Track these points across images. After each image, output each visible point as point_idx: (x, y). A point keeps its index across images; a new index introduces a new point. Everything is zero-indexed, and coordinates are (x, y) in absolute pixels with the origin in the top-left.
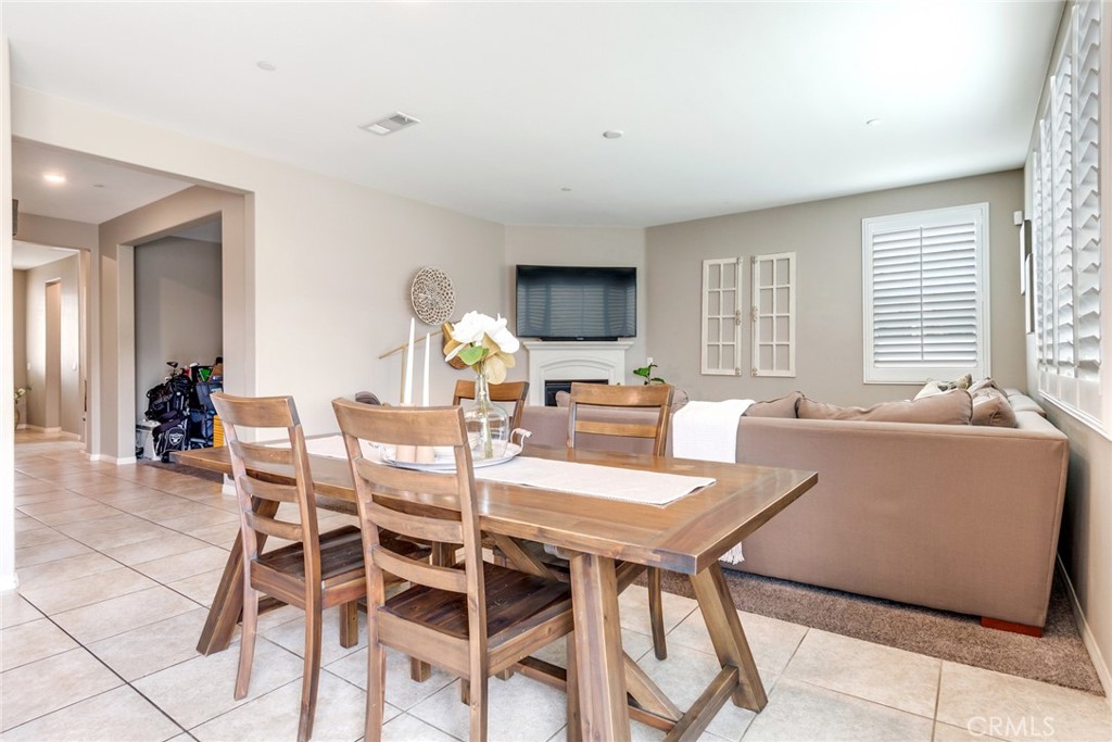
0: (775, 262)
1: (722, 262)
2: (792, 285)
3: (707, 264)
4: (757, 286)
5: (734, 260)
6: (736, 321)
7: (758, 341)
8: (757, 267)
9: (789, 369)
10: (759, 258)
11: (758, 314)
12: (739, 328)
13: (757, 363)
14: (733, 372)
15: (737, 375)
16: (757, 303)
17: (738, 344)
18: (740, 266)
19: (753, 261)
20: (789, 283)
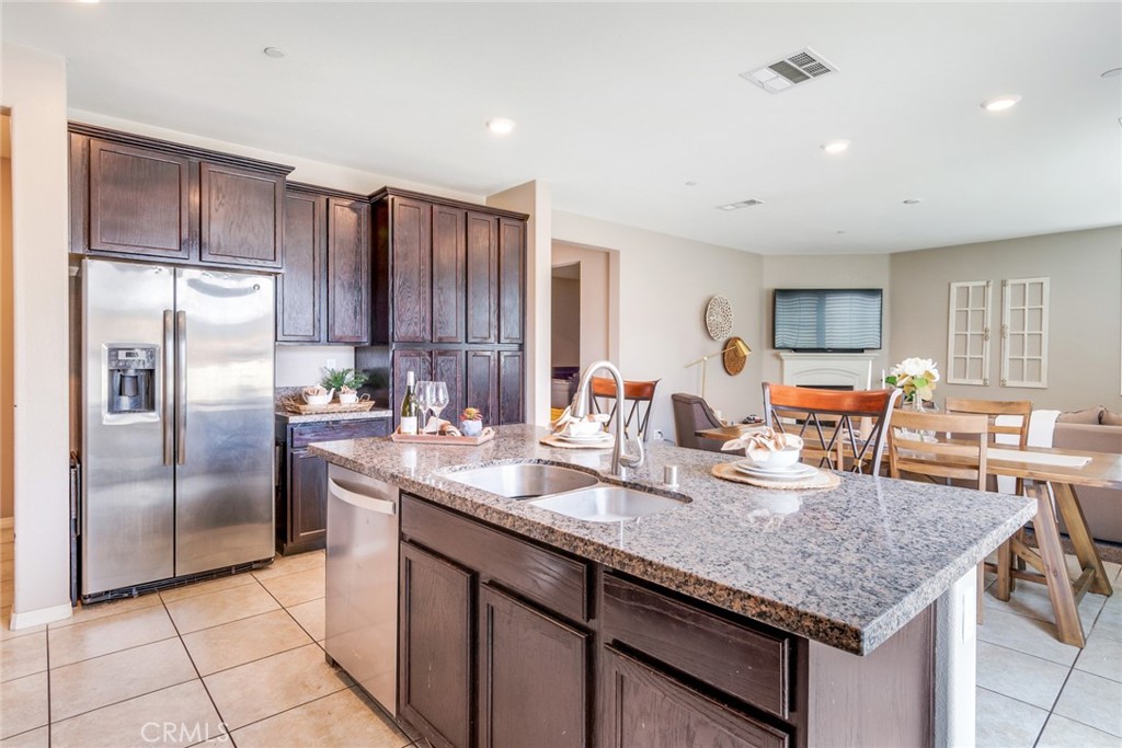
0: (1027, 286)
1: (971, 284)
2: (1046, 307)
3: (954, 286)
4: (1008, 307)
5: (984, 283)
6: (985, 337)
7: (1007, 355)
8: (1008, 290)
9: (1040, 380)
10: (1010, 282)
11: (1008, 331)
12: (988, 343)
13: (1006, 375)
14: (981, 383)
15: (985, 385)
16: (1007, 321)
17: (987, 358)
18: (990, 289)
19: (1004, 284)
20: (1042, 304)
